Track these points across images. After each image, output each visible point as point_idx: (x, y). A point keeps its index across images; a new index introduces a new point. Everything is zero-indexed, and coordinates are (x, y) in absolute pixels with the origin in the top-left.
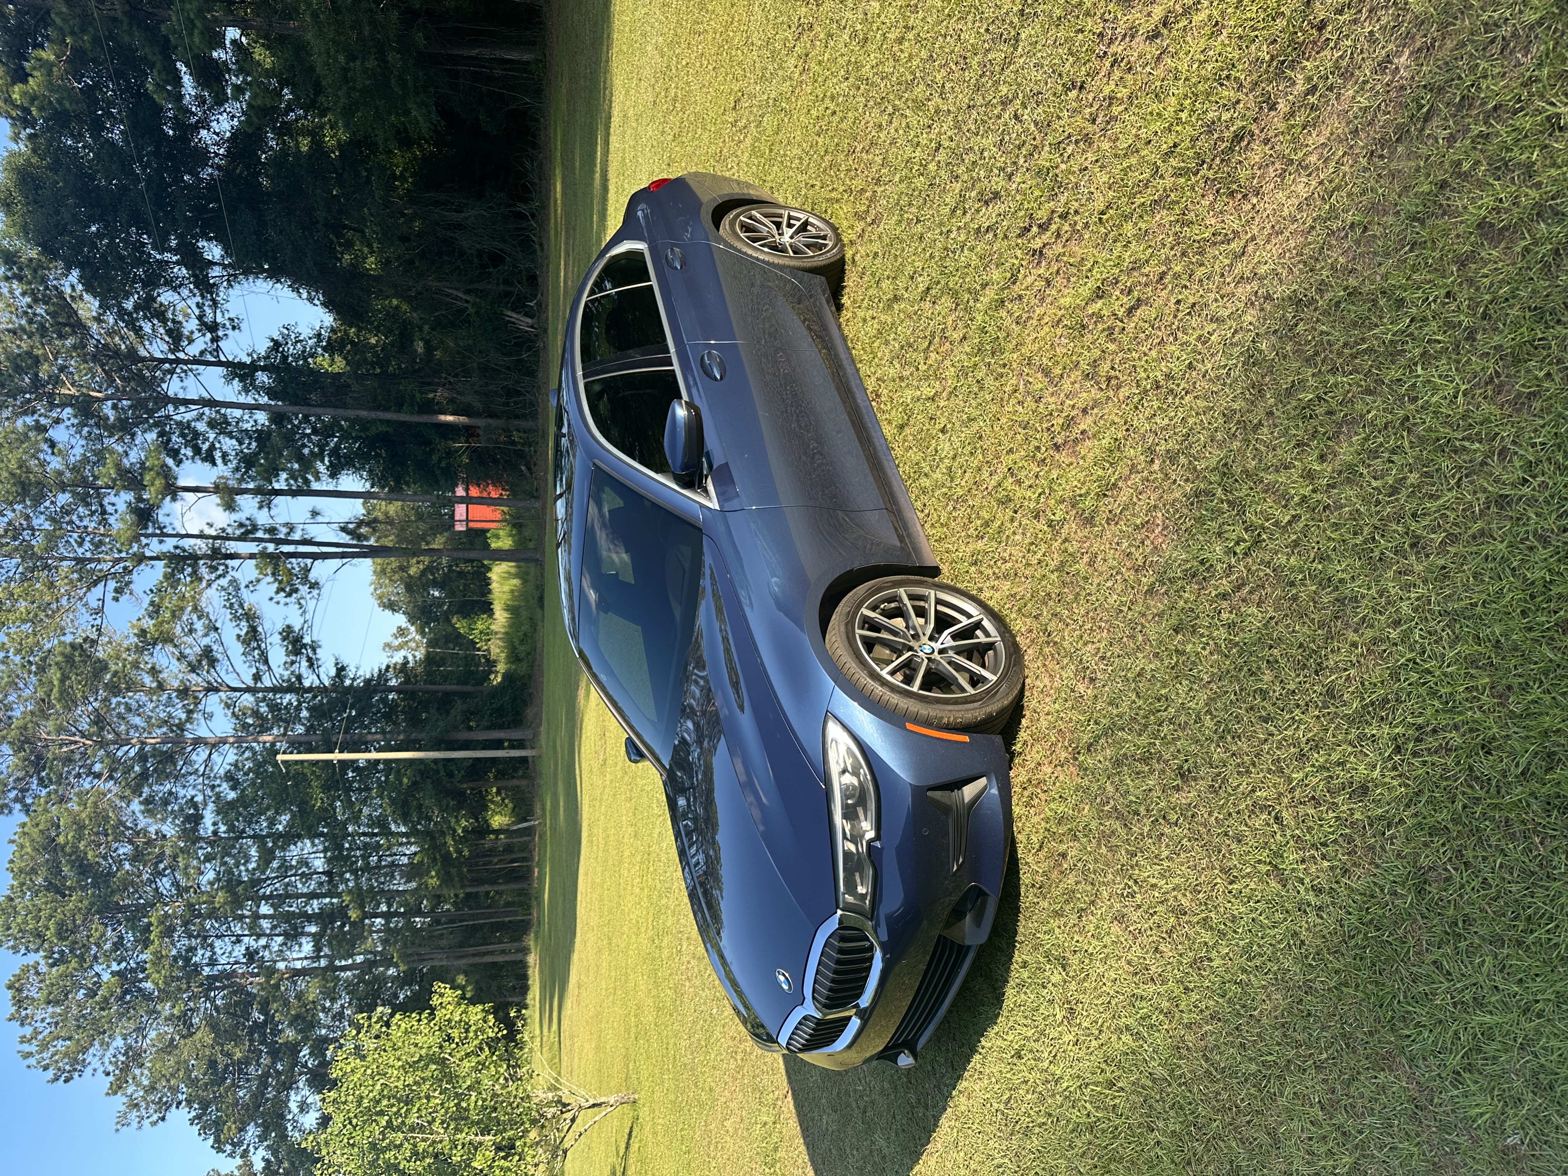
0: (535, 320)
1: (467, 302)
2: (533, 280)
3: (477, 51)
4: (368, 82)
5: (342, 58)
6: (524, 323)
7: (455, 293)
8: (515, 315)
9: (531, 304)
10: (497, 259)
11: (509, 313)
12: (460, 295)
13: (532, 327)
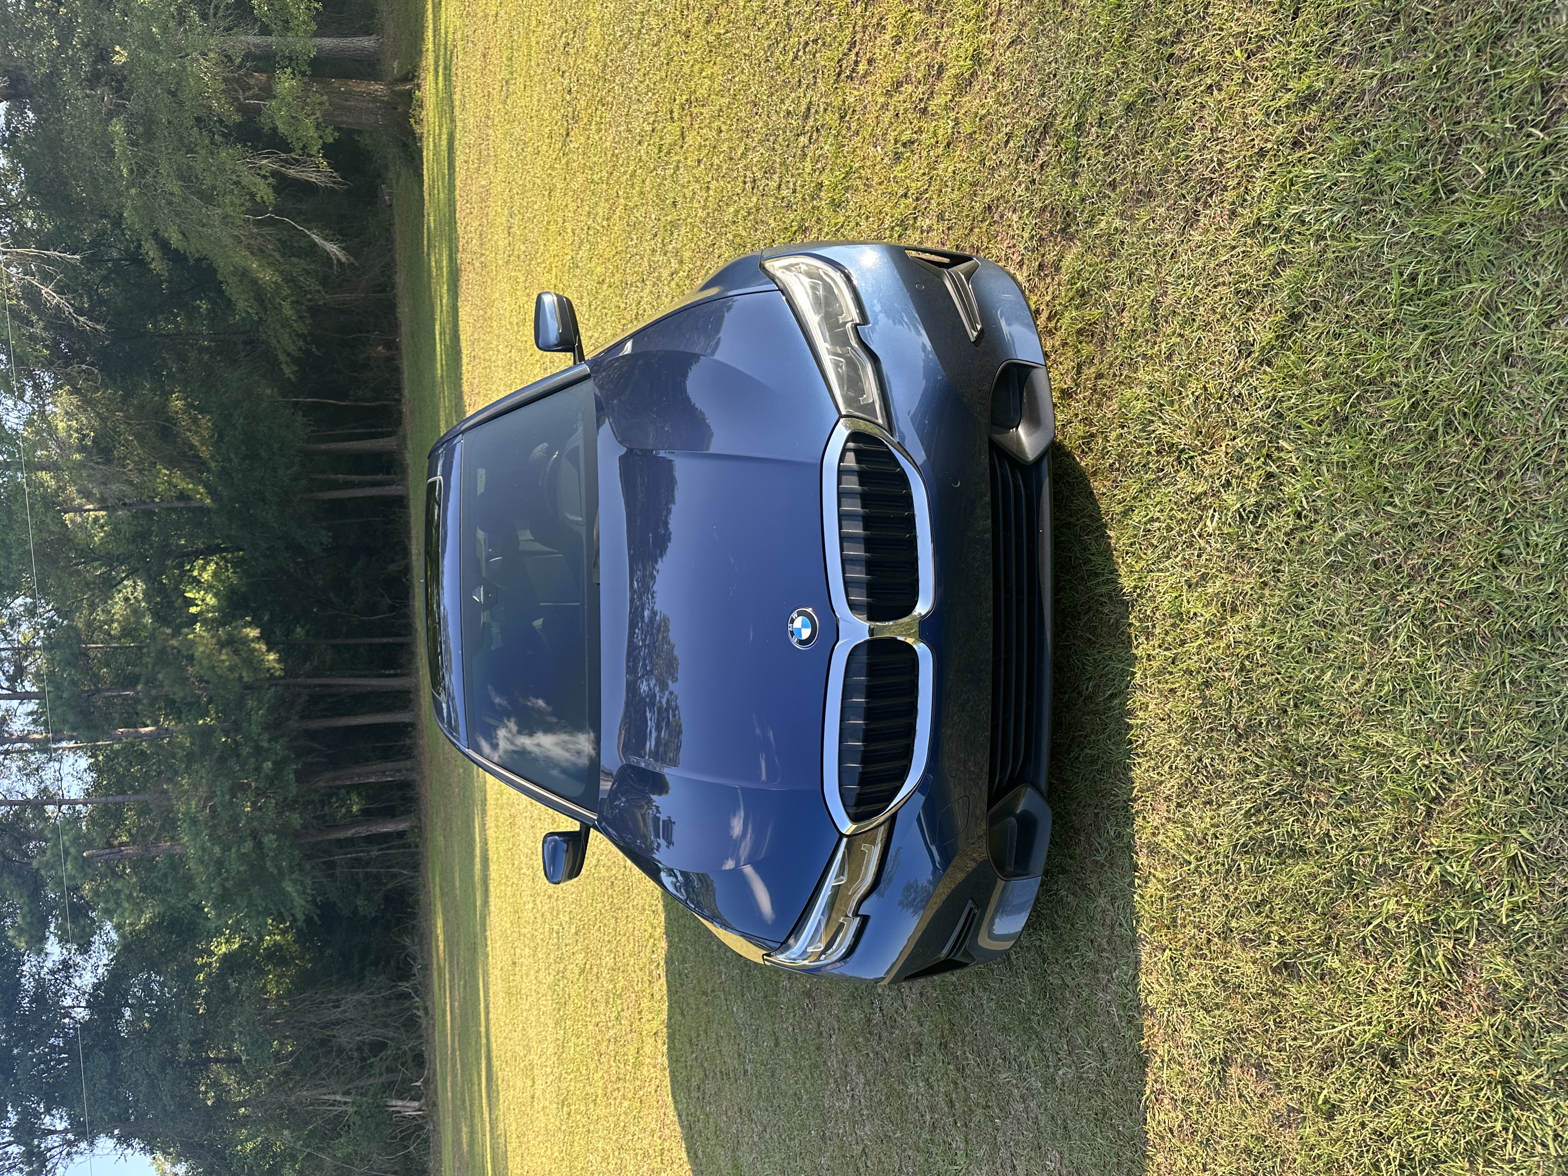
0: (423, 1101)
1: (345, 1103)
2: (420, 1060)
3: (353, 831)
4: (242, 869)
5: (217, 850)
6: (409, 1108)
7: (332, 1097)
8: (400, 1103)
9: (418, 1084)
10: (378, 1047)
11: (394, 1103)
12: (338, 1098)
13: (419, 1110)
